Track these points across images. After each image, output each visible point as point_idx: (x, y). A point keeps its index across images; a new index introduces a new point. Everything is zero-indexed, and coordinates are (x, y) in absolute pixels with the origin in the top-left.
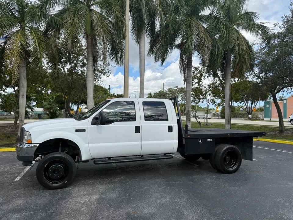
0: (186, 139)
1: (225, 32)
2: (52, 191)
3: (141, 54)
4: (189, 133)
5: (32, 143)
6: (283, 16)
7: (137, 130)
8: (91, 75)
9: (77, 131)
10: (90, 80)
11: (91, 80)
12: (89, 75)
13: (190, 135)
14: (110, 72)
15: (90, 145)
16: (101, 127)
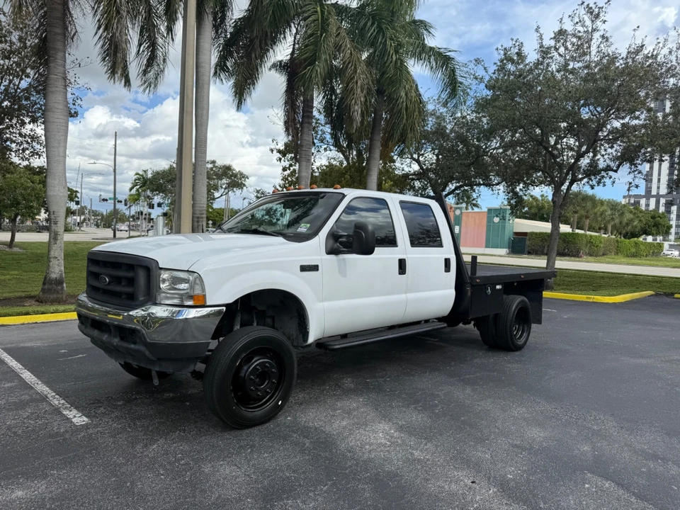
0: (472, 286)
1: (394, 56)
2: (255, 430)
3: (201, 70)
4: (479, 274)
5: (208, 304)
6: (500, 47)
7: (402, 265)
8: (61, 107)
9: (304, 268)
10: (58, 120)
11: (62, 121)
12: (56, 105)
13: (479, 278)
14: (79, 101)
15: (326, 304)
16: (344, 259)
